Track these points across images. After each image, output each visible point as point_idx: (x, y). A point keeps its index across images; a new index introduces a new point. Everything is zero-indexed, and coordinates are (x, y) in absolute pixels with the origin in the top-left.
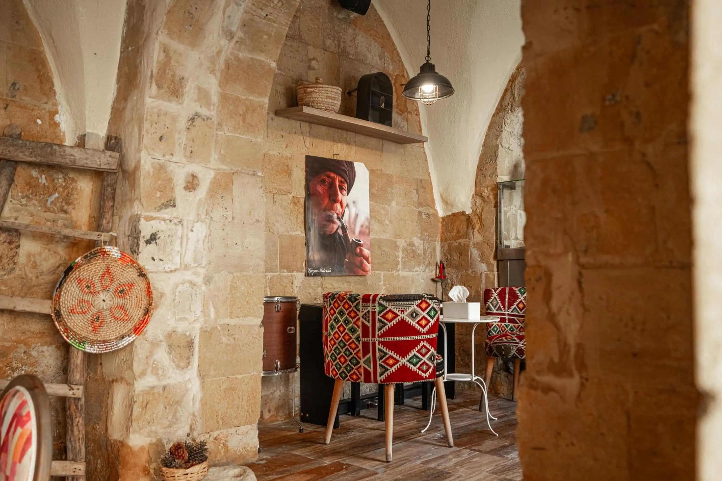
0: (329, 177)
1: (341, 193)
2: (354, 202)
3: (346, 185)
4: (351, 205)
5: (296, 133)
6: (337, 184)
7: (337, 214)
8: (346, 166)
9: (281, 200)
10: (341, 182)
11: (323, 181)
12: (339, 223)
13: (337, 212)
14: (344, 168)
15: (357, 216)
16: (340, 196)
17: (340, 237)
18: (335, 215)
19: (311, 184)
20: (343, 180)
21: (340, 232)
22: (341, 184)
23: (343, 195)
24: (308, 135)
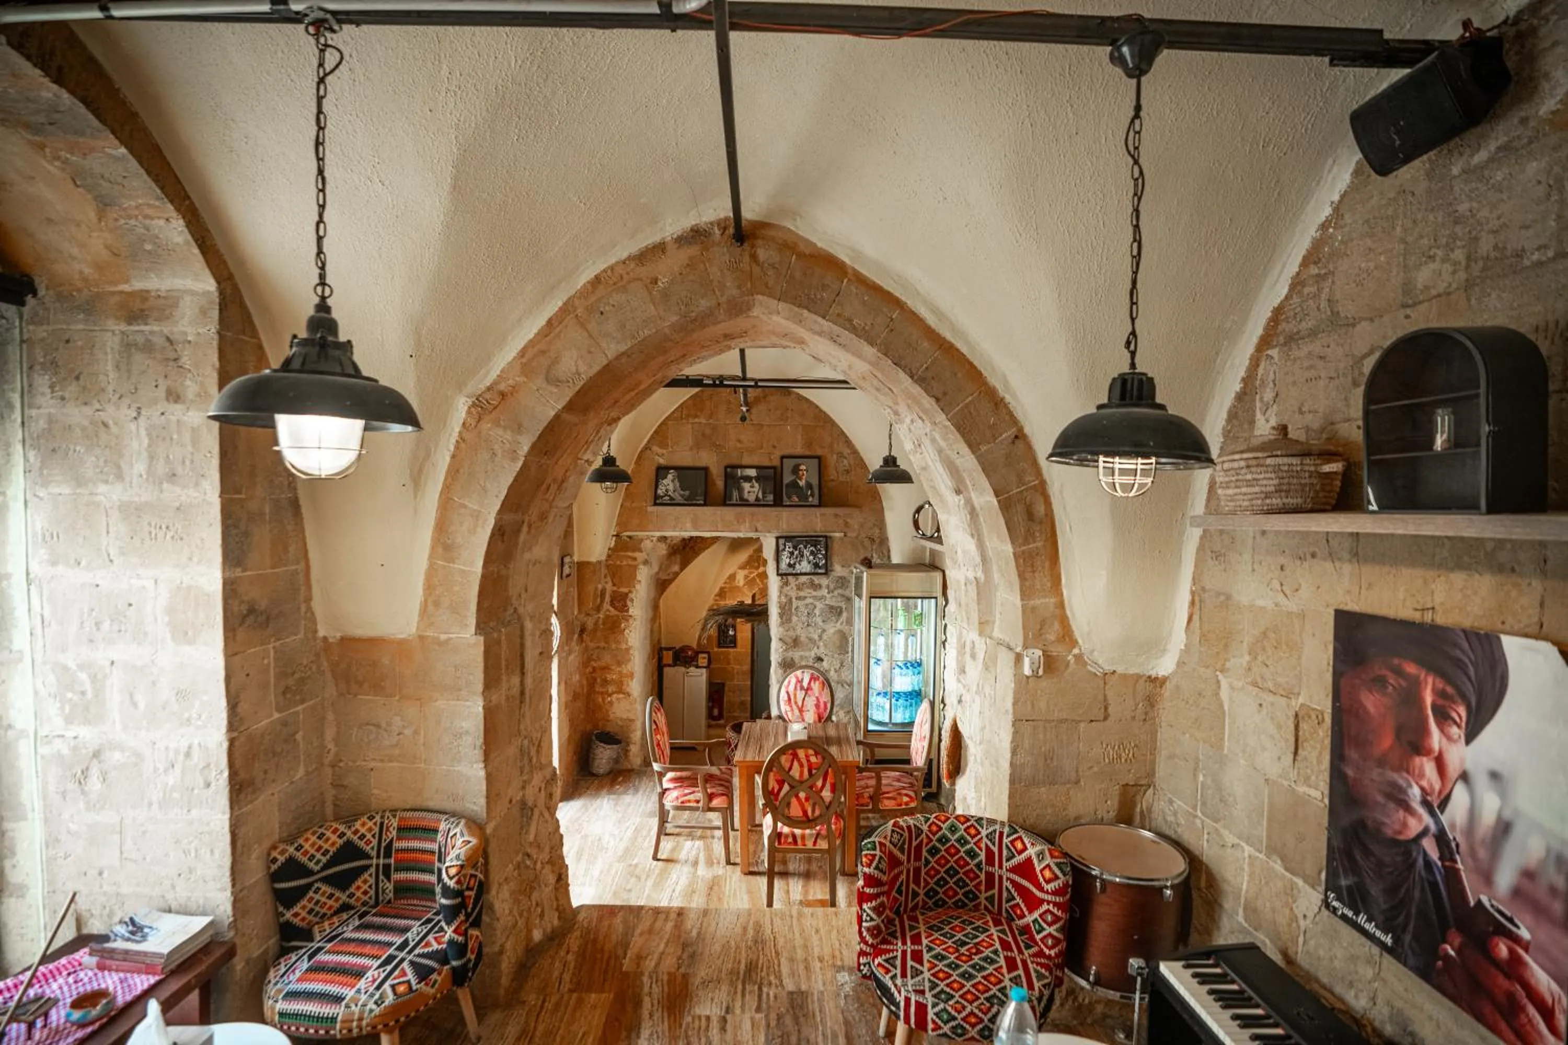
0: (1399, 672)
1: (1442, 730)
2: (1495, 776)
3: (1462, 711)
4: (1481, 781)
5: (1313, 556)
6: (1429, 699)
7: (1422, 789)
8: (1466, 645)
9: (1272, 704)
10: (1440, 694)
11: (1380, 682)
12: (1427, 820)
13: (1424, 783)
14: (1458, 653)
15: (1504, 828)
16: (1436, 738)
17: (1428, 864)
18: (1415, 792)
19: (1343, 681)
20: (1449, 689)
21: (1430, 846)
22: (1440, 702)
23: (1449, 738)
24: (1346, 556)
